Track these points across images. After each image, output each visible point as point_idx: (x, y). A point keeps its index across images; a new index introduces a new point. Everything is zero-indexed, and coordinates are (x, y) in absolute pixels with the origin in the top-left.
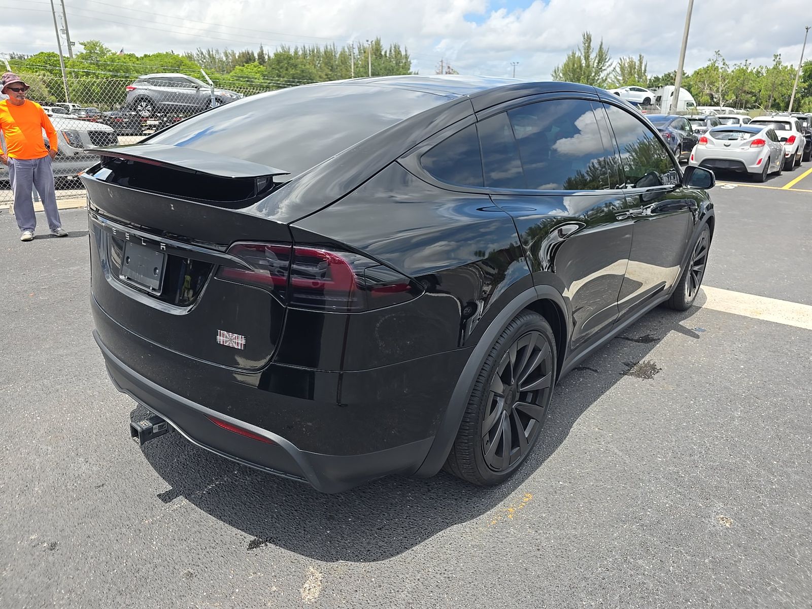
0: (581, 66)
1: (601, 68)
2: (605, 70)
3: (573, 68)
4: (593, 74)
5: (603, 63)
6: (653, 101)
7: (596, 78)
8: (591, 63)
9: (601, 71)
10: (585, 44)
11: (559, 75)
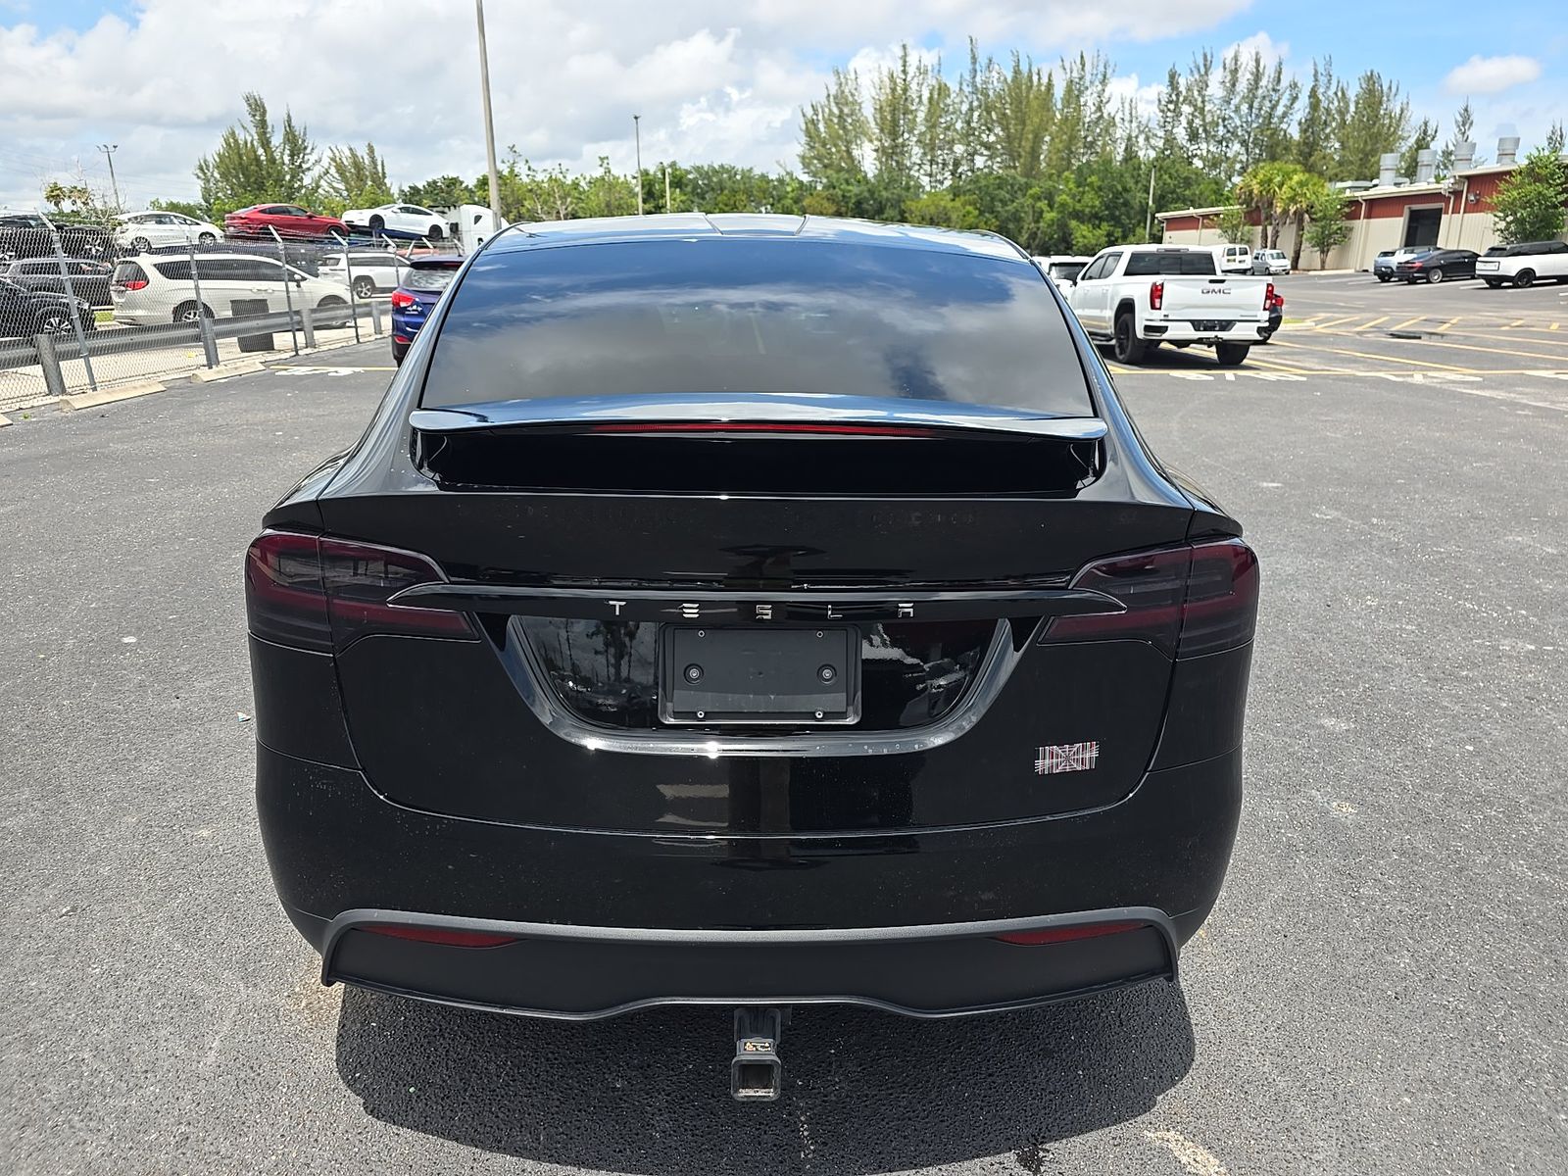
0: (257, 159)
1: (300, 166)
2: (309, 169)
3: (240, 164)
4: (288, 177)
5: (301, 156)
6: (446, 232)
7: (296, 186)
8: (277, 155)
9: (303, 172)
10: (254, 116)
11: (212, 176)
